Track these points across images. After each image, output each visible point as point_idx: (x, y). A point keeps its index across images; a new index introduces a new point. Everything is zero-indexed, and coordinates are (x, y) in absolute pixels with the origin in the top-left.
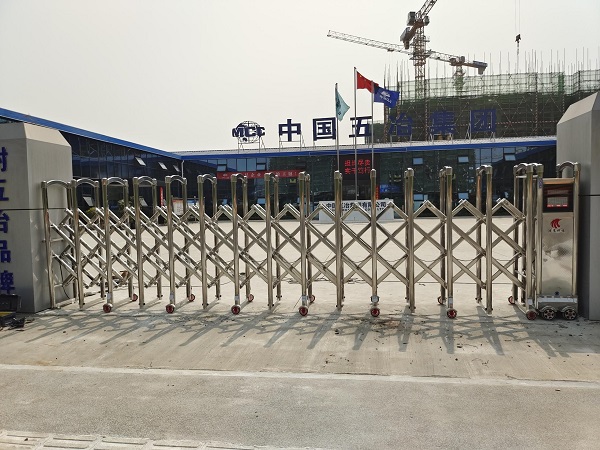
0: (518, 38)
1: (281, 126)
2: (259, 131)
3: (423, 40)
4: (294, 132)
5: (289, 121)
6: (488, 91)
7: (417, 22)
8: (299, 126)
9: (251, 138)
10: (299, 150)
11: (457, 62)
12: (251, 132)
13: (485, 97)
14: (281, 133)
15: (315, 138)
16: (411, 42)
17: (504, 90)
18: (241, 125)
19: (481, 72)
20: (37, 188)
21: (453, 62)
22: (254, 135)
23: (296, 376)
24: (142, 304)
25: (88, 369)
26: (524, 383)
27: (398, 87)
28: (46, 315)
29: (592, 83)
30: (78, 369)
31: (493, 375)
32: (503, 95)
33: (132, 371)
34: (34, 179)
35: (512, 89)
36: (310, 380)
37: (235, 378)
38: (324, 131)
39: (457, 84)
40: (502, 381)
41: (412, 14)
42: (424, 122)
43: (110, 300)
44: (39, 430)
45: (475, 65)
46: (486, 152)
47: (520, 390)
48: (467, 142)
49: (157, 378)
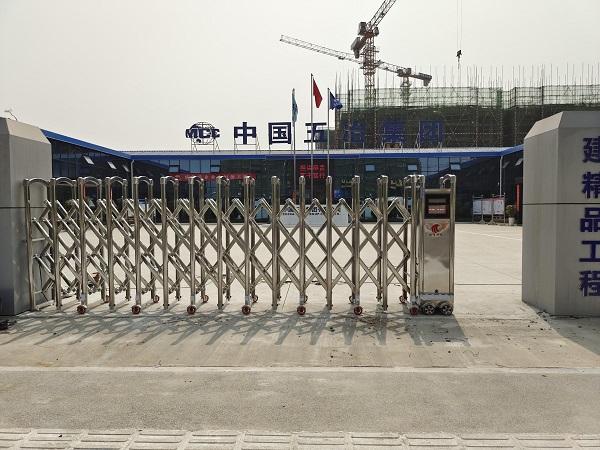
0: (459, 53)
1: (236, 129)
2: (214, 133)
3: (372, 50)
4: (250, 135)
5: (245, 123)
6: (433, 102)
7: (367, 32)
8: (254, 129)
9: (205, 140)
10: (254, 154)
11: (405, 73)
12: (205, 133)
13: (430, 108)
14: (236, 135)
15: (271, 142)
16: (361, 51)
17: (448, 102)
18: (194, 126)
19: (426, 84)
20: (19, 186)
21: (400, 73)
22: (208, 136)
23: (307, 369)
24: (112, 305)
25: (96, 369)
26: (513, 371)
27: (349, 95)
28: (27, 318)
29: (526, 99)
30: (84, 369)
31: (486, 364)
32: (447, 107)
33: (143, 369)
34: (16, 177)
35: (455, 101)
36: (322, 373)
37: (250, 374)
38: (279, 135)
39: (403, 94)
40: (495, 370)
41: (363, 25)
42: (373, 129)
43: (85, 302)
44: (71, 427)
45: (422, 77)
46: (434, 161)
47: (513, 376)
48: (416, 151)
49: (172, 376)
